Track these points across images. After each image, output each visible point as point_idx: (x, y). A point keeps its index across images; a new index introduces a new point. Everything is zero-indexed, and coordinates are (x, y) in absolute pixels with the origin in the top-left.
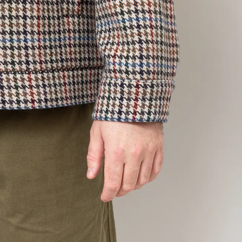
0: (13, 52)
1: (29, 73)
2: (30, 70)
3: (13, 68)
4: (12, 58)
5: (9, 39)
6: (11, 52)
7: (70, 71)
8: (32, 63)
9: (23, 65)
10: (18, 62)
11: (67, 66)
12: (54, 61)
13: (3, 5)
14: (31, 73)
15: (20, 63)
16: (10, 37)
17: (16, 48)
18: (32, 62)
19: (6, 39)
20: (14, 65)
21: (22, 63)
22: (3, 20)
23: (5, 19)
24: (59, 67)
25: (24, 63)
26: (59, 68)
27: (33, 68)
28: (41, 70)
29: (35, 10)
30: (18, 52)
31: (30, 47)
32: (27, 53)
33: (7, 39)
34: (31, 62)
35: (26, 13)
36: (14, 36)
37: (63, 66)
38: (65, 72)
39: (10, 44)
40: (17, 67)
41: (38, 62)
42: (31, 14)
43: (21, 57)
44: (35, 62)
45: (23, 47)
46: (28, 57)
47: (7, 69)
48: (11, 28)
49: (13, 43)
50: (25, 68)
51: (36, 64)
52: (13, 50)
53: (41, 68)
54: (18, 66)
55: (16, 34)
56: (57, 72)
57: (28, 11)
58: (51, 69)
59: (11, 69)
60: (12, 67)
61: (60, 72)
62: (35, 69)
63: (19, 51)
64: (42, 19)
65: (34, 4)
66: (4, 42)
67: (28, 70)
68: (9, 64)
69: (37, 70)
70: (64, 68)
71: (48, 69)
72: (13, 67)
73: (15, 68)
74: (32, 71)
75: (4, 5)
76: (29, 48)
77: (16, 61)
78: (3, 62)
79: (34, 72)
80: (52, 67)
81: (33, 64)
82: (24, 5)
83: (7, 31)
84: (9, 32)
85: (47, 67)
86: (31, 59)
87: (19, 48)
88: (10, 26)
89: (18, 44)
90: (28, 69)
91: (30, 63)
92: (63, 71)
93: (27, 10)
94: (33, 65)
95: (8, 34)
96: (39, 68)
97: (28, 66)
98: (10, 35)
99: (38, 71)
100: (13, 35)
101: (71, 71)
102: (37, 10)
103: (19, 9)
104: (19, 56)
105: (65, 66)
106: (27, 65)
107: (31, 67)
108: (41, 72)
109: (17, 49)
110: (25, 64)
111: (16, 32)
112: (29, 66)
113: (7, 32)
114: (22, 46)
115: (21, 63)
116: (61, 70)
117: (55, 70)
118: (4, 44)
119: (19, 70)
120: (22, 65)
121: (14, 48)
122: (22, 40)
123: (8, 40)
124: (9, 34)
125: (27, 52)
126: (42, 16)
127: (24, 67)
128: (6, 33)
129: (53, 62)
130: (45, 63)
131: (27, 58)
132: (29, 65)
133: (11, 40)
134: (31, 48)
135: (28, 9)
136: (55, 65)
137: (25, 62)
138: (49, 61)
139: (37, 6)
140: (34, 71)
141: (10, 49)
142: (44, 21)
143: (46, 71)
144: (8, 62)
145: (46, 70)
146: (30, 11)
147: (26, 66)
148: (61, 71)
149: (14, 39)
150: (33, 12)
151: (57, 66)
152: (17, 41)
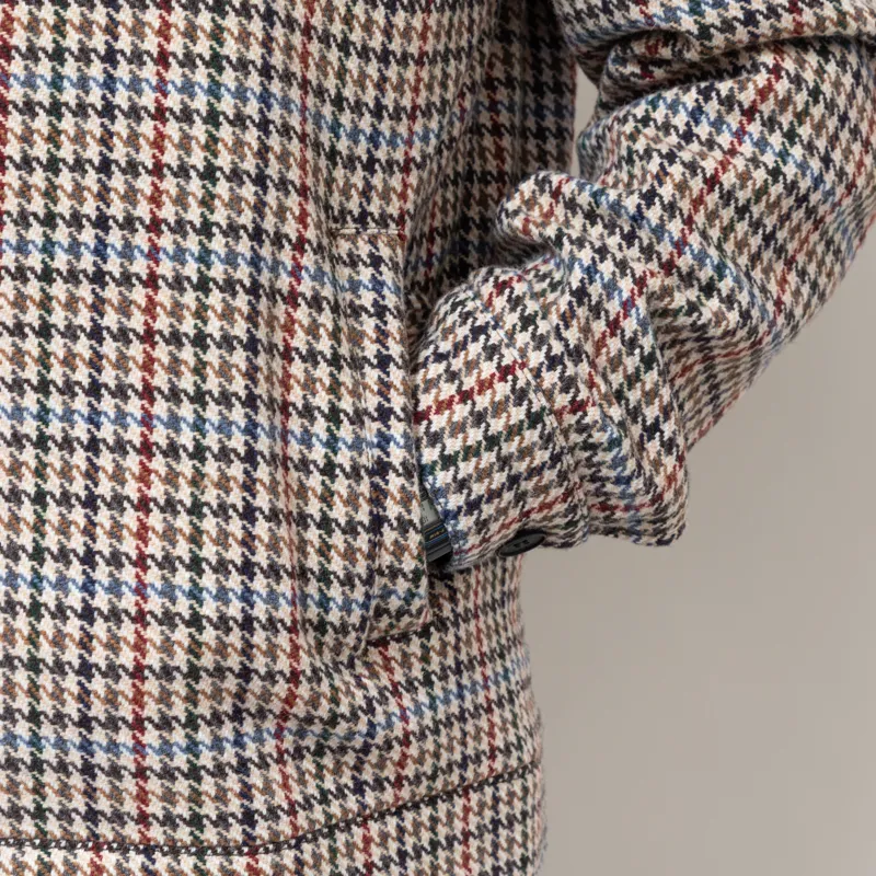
0: (197, 786)
1: (253, 853)
2: (258, 842)
3: (196, 838)
4: (192, 805)
5: (183, 743)
6: (190, 786)
7: (388, 818)
8: (263, 817)
9: (231, 829)
10: (214, 818)
11: (380, 803)
12: (332, 793)
13: (167, 632)
14: (261, 850)
15: (222, 821)
16: (188, 736)
17: (208, 771)
18: (265, 812)
19: (171, 746)
20: (201, 828)
21: (231, 820)
22: (164, 683)
23: (174, 678)
24: (350, 811)
25: (238, 821)
26: (350, 816)
27: (266, 835)
28: (293, 837)
29: (284, 651)
30: (216, 784)
31: (253, 763)
32: (245, 784)
33: (178, 745)
34: (261, 815)
35: (251, 661)
36: (200, 733)
37: (364, 806)
38: (371, 823)
39: (189, 761)
40: (210, 835)
41: (283, 810)
42: (267, 665)
43: (226, 802)
44: (273, 813)
45: (232, 767)
46: (251, 799)
47: (174, 840)
48: (191, 708)
49: (197, 756)
50: (240, 838)
51: (278, 817)
52: (199, 779)
53: (295, 828)
54: (215, 830)
55: (209, 723)
56: (342, 831)
57: (258, 654)
58: (326, 826)
59: (188, 840)
60: (192, 833)
61: (354, 828)
62: (275, 834)
63: (221, 781)
64: (310, 680)
65: (278, 631)
66: (168, 755)
67: (251, 843)
68: (181, 823)
69: (282, 839)
70: (368, 812)
71: (317, 827)
72: (197, 833)
73: (202, 838)
74: (264, 845)
75: (173, 632)
76: (252, 766)
77: (207, 816)
78: (161, 818)
79: (271, 847)
80: (329, 816)
81: (266, 820)
82: (247, 635)
83: (176, 718)
84: (183, 720)
85: (312, 822)
86: (259, 803)
87: (219, 771)
88: (187, 699)
89: (214, 759)
90: (249, 838)
91: (256, 817)
92: (364, 824)
93: (255, 650)
94: (266, 824)
95: (179, 728)
96: (288, 831)
97: (248, 830)
98: (188, 730)
99: (286, 842)
100: (196, 728)
101: (392, 814)
102: (288, 650)
103: (229, 649)
104: (221, 796)
105: (373, 806)
106: (246, 827)
107: (262, 830)
108: (293, 842)
109: (213, 775)
110: (241, 822)
111: (209, 717)
112: (254, 828)
113: (178, 721)
114: (229, 764)
115: (226, 820)
116: (359, 819)
117: (337, 826)
118: (167, 760)
119: (215, 843)
120: (227, 826)
121: (203, 773)
122: (228, 741)
123: (180, 748)
124: (184, 726)
125: (246, 780)
126: (309, 673)
127: (236, 833)
128: (174, 724)
129: (330, 797)
130: (305, 809)
131: (246, 803)
132: (253, 824)
133: (192, 747)
134: (256, 765)
135: (258, 647)
136: (335, 808)
137: (240, 816)
138: (315, 798)
139: (291, 640)
140: (273, 843)
141: (186, 776)
142: (315, 686)
143: (309, 836)
144: (180, 817)
145: (308, 832)
146: (265, 654)
147: (244, 830)
148: (357, 824)
149: (202, 743)
150: (274, 659)
151: (345, 811)
152: (212, 748)
